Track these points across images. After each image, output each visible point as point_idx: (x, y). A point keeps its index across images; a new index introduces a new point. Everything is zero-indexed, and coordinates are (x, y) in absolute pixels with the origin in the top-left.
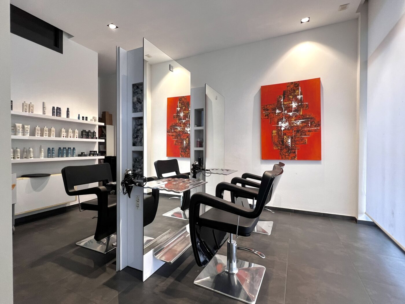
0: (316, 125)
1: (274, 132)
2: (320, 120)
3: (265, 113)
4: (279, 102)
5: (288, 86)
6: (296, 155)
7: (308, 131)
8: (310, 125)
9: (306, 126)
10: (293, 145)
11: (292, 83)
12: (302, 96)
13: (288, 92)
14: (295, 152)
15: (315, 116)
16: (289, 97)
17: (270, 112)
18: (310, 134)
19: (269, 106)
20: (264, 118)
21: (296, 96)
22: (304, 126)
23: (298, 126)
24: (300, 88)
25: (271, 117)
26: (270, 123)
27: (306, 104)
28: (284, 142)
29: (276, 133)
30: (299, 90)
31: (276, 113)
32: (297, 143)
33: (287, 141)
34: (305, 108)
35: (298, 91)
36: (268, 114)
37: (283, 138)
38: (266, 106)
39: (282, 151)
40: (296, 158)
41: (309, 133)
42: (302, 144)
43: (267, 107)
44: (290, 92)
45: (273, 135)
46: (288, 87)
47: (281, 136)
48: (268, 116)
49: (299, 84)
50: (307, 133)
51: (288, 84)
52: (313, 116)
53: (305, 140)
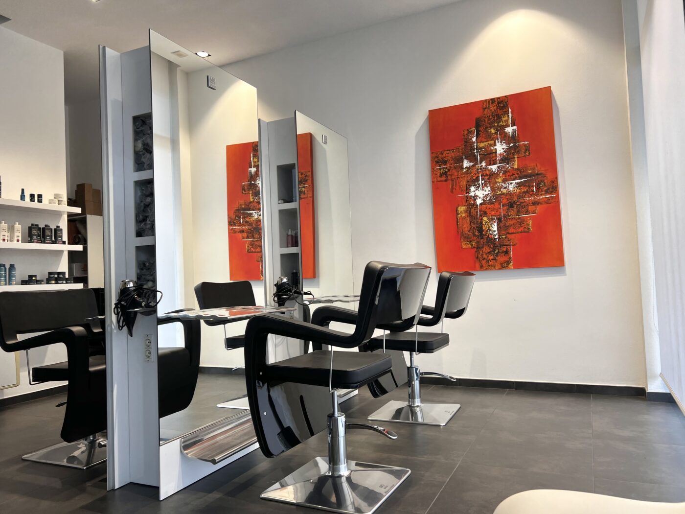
0: (548, 189)
1: (462, 209)
2: (557, 178)
3: (440, 169)
4: (467, 143)
5: (485, 107)
6: (510, 258)
7: (532, 203)
8: (535, 191)
9: (527, 192)
10: (504, 237)
11: (493, 100)
12: (515, 127)
13: (486, 120)
14: (507, 252)
15: (545, 170)
16: (487, 131)
17: (450, 167)
18: (538, 209)
19: (448, 153)
20: (437, 181)
21: (503, 127)
22: (524, 192)
23: (511, 193)
25: (453, 177)
26: (452, 192)
27: (525, 145)
28: (483, 231)
29: (466, 212)
30: (508, 116)
31: (463, 168)
32: (511, 230)
33: (489, 228)
34: (523, 153)
35: (506, 118)
36: (446, 170)
37: (481, 223)
38: (442, 154)
39: (481, 251)
40: (511, 264)
41: (534, 207)
42: (521, 232)
43: (444, 155)
44: (489, 119)
45: (459, 216)
46: (484, 109)
47: (477, 219)
48: (446, 175)
49: (508, 101)
50: (531, 208)
51: (485, 104)
52: (540, 169)
53: (528, 224)
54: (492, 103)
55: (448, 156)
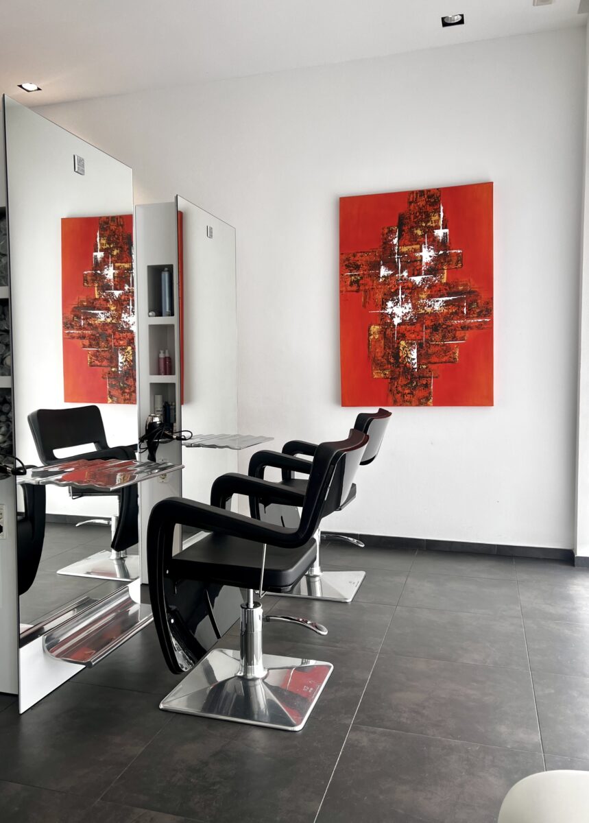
0: (481, 312)
1: (375, 329)
2: (492, 299)
3: (351, 276)
4: (387, 245)
5: (411, 200)
6: (430, 393)
7: (461, 327)
8: (465, 312)
9: (456, 313)
10: (424, 367)
11: (421, 193)
12: (447, 231)
13: (412, 217)
14: (427, 386)
15: (479, 288)
16: (413, 232)
17: (364, 274)
18: (467, 335)
19: (362, 256)
20: (347, 291)
21: (432, 229)
22: (452, 313)
23: (437, 313)
24: (442, 208)
25: (367, 288)
26: (364, 306)
27: (458, 254)
28: (400, 357)
29: (380, 332)
30: (439, 215)
31: (379, 277)
32: (434, 359)
33: (407, 354)
34: (454, 264)
35: (436, 218)
36: (359, 278)
37: (398, 348)
38: (354, 256)
39: (396, 383)
40: (431, 401)
41: (463, 332)
42: (445, 362)
43: (357, 258)
44: (416, 217)
45: (372, 337)
46: (411, 203)
47: (393, 342)
48: (358, 284)
49: (440, 196)
50: (459, 334)
51: (412, 196)
52: (473, 285)
53: (454, 353)
54: (420, 196)
55: (362, 259)
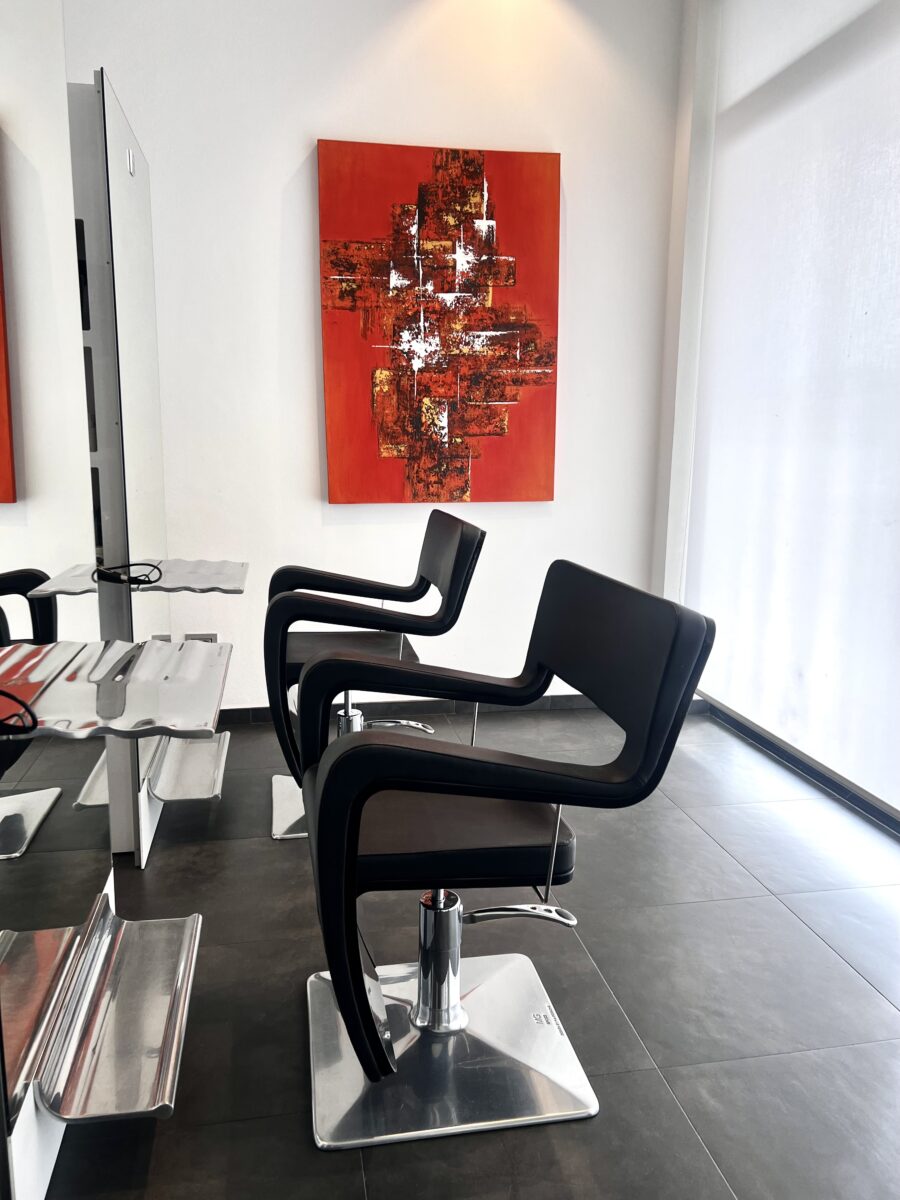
0: (541, 357)
1: (382, 375)
2: (556, 338)
3: (342, 281)
4: (400, 234)
5: (438, 163)
6: (466, 483)
7: (512, 381)
8: (518, 357)
9: (505, 357)
10: (459, 440)
11: (456, 154)
12: (493, 223)
13: (440, 193)
14: (462, 471)
15: (539, 321)
16: (441, 218)
17: (363, 281)
18: (521, 393)
19: (359, 249)
20: (335, 308)
21: (472, 217)
22: (500, 358)
23: (477, 356)
24: (486, 185)
25: (368, 304)
26: (364, 336)
27: (508, 263)
28: (422, 425)
29: (390, 382)
30: (482, 196)
31: (388, 288)
32: (473, 429)
33: (433, 420)
34: (503, 278)
35: (477, 199)
36: (354, 286)
37: (420, 408)
38: (346, 247)
39: (416, 466)
40: (468, 493)
41: (515, 387)
42: (489, 434)
43: (350, 252)
44: (446, 194)
45: (378, 389)
46: (438, 168)
47: (412, 399)
48: (353, 296)
49: (483, 164)
50: (509, 390)
51: (439, 157)
52: (531, 316)
53: (503, 421)
54: (453, 159)
55: (360, 254)
